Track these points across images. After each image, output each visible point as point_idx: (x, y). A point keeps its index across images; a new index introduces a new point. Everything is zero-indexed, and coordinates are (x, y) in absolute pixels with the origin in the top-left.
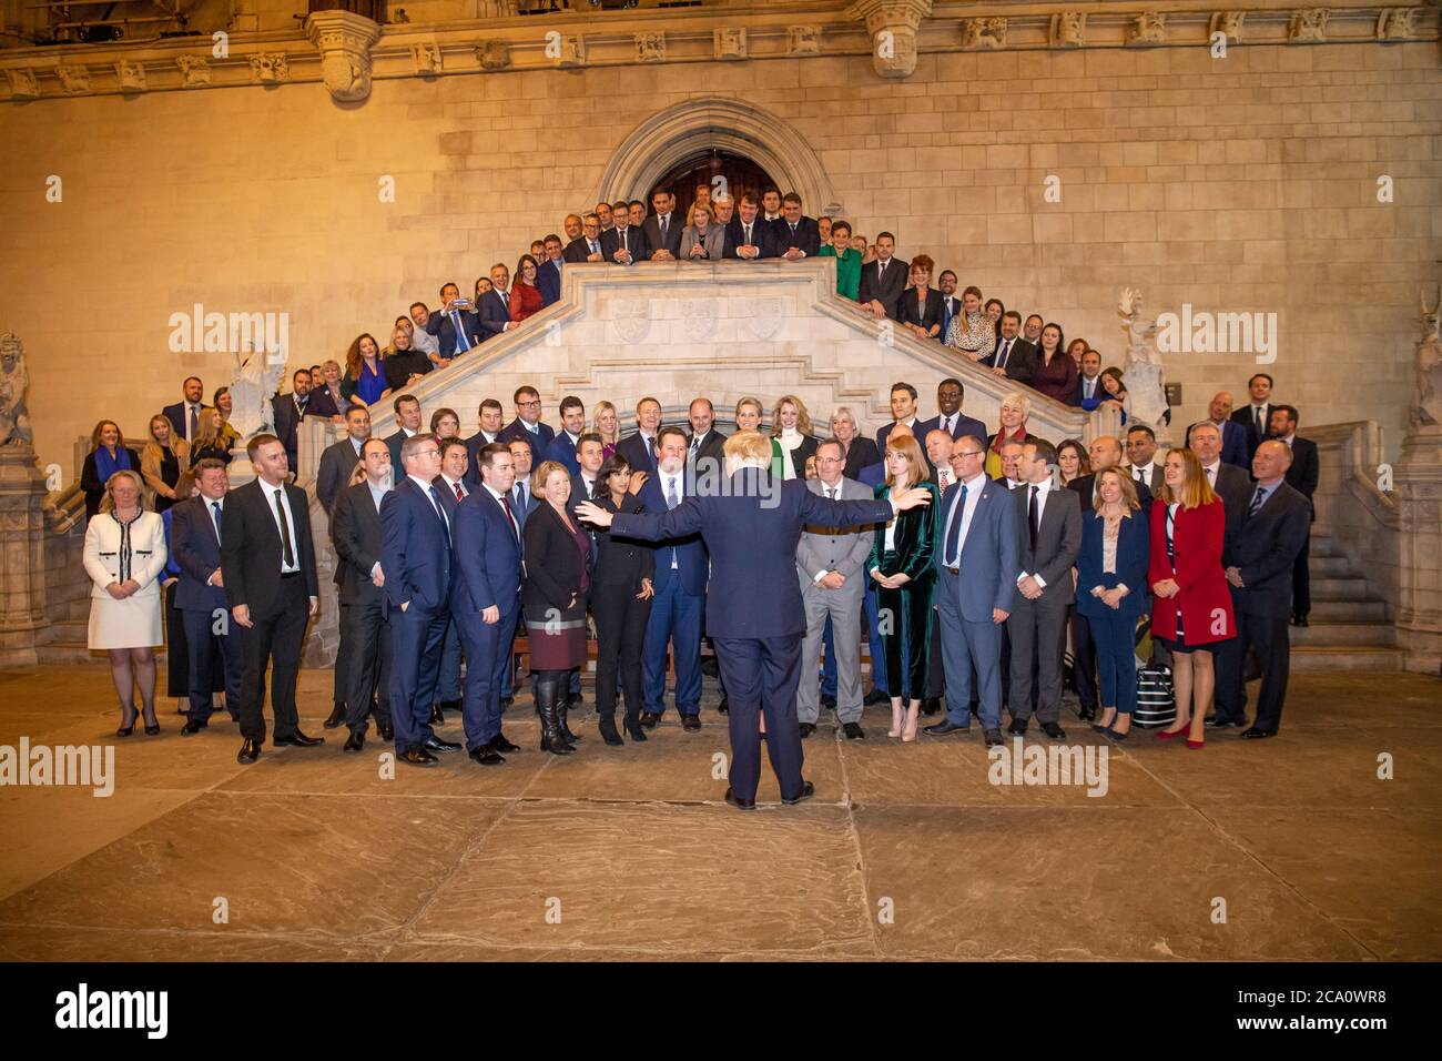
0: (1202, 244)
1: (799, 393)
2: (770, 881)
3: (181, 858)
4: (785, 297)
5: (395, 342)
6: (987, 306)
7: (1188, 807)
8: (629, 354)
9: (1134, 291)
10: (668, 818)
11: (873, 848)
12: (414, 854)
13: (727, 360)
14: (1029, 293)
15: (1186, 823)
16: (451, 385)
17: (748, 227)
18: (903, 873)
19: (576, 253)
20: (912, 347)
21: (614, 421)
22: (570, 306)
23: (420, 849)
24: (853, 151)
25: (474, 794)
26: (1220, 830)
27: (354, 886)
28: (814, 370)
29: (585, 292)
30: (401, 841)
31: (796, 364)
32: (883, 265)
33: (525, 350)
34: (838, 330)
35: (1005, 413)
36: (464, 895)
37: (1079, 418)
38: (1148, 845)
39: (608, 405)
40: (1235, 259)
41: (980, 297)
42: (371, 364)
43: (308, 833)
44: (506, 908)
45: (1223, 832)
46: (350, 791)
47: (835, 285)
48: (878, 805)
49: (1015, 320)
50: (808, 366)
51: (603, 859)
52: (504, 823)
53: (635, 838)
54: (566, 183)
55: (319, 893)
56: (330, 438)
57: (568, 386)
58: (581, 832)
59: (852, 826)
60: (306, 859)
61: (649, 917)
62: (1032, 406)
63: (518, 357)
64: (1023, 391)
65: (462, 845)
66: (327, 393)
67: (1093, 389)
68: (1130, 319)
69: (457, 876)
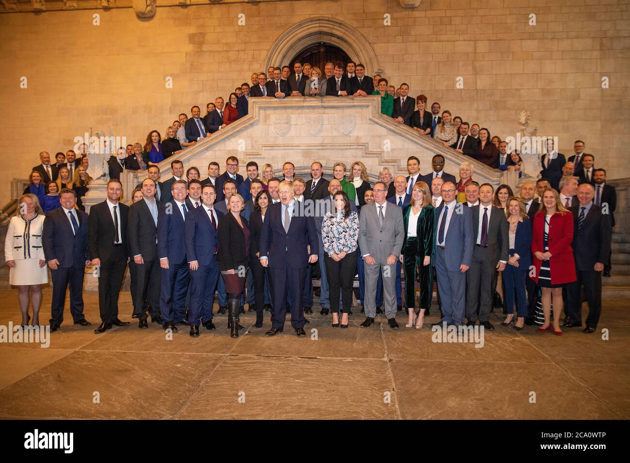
0: (559, 90)
1: (362, 160)
2: (351, 396)
3: (64, 382)
4: (356, 114)
5: (168, 134)
6: (454, 120)
7: (554, 363)
8: (280, 141)
9: (527, 112)
10: (300, 365)
11: (400, 381)
12: (177, 381)
13: (328, 145)
14: (474, 113)
15: (553, 371)
16: (194, 155)
17: (339, 80)
18: (415, 393)
19: (255, 92)
20: (417, 139)
21: (271, 173)
22: (252, 118)
23: (181, 379)
24: (390, 44)
25: (207, 352)
26: (570, 375)
27: (149, 396)
28: (370, 150)
29: (259, 111)
30: (171, 375)
31: (361, 147)
32: (403, 99)
33: (230, 139)
34: (382, 131)
35: (462, 172)
36: (203, 401)
37: (498, 174)
38: (535, 382)
39: (269, 165)
40: (576, 97)
41: (450, 115)
42: (156, 145)
43: (126, 370)
44: (223, 408)
45: (571, 376)
46: (146, 350)
47: (380, 109)
48: (402, 360)
49: (466, 126)
50: (367, 148)
51: (270, 384)
52: (221, 366)
53: (285, 374)
54: (250, 58)
55: (132, 400)
56: (136, 180)
57: (251, 156)
58: (258, 371)
59: (390, 370)
60: (125, 383)
61: (292, 413)
62: (474, 168)
63: (227, 142)
64: (471, 161)
65: (201, 377)
66: (135, 158)
67: (504, 160)
68: (525, 126)
69: (199, 392)
